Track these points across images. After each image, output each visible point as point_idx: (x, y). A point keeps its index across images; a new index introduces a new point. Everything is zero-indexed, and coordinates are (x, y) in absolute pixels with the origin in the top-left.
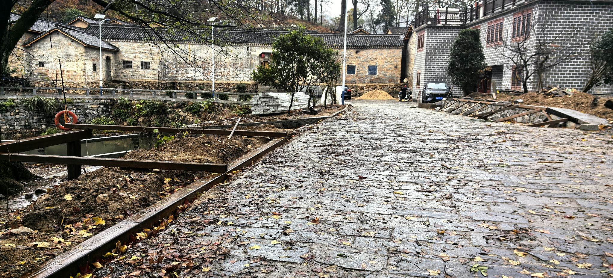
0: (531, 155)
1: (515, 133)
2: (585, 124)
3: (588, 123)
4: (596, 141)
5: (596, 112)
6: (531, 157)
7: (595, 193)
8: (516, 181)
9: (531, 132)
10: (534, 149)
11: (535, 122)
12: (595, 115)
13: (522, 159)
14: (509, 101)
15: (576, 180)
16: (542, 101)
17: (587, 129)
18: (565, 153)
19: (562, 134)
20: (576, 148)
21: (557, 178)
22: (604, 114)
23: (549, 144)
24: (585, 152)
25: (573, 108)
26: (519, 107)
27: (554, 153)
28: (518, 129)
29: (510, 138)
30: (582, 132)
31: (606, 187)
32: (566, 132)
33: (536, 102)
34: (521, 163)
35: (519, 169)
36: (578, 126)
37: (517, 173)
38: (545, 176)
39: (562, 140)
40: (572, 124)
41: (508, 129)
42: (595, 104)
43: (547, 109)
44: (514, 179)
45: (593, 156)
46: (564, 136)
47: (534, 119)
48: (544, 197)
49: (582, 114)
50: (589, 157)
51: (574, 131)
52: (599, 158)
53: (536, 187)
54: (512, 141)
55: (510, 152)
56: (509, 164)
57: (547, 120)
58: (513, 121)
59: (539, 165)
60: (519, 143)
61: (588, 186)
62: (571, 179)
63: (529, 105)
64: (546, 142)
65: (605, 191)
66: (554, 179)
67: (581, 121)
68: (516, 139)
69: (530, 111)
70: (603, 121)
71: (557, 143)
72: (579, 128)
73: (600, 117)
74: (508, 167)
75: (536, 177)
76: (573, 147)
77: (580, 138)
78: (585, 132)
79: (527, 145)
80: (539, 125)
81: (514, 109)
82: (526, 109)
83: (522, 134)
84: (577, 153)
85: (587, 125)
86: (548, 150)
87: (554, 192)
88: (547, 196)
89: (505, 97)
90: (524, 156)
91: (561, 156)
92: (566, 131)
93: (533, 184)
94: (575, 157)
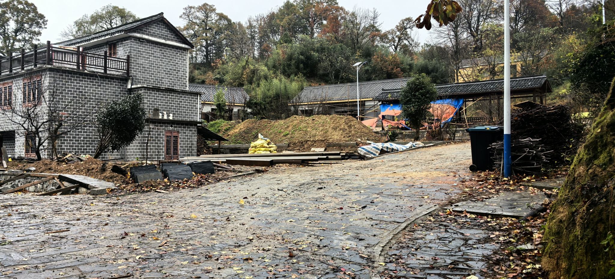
0: (38, 227)
1: (24, 205)
2: (94, 189)
3: (97, 188)
4: (104, 204)
5: (105, 176)
6: (38, 229)
7: (97, 255)
8: (18, 258)
9: (42, 201)
10: (42, 220)
11: (48, 190)
12: (104, 179)
13: (27, 232)
14: (21, 170)
15: (81, 246)
16: (55, 168)
17: (96, 193)
18: (74, 220)
19: (73, 201)
20: (84, 213)
21: (63, 247)
22: (111, 178)
23: (58, 212)
24: (92, 217)
25: (84, 174)
26: (31, 175)
27: (62, 221)
28: (28, 199)
29: (17, 211)
30: (91, 197)
31: (107, 249)
32: (76, 199)
33: (50, 169)
34: (26, 238)
35: (24, 245)
36: (89, 191)
37: (20, 249)
38: (50, 247)
39: (72, 207)
40: (83, 190)
41: (17, 200)
42: (103, 170)
43: (60, 176)
44: (16, 257)
45: (99, 219)
46: (74, 202)
47: (46, 187)
48: (47, 271)
49: (92, 179)
50: (95, 221)
51: (85, 196)
52: (104, 220)
53: (39, 262)
54: (19, 214)
55: (15, 226)
56: (12, 241)
57: (59, 187)
58: (25, 190)
59: (45, 237)
60: (27, 215)
61: (91, 250)
62: (76, 245)
63: (42, 173)
64: (56, 210)
65: (107, 252)
66: (59, 249)
67: (91, 186)
68: (24, 211)
69: (43, 179)
70: (111, 185)
71: (67, 211)
72: (89, 193)
73: (108, 181)
74: (11, 244)
75: (40, 250)
76: (82, 213)
77: (89, 203)
78: (94, 196)
79: (35, 216)
80: (51, 194)
81: (25, 177)
82: (38, 177)
83: (31, 205)
84: (85, 219)
85: (96, 189)
86: (57, 219)
87: (58, 263)
88: (50, 269)
89: (17, 166)
90: (31, 229)
91: (69, 224)
92: (78, 196)
93: (35, 258)
94: (82, 222)
